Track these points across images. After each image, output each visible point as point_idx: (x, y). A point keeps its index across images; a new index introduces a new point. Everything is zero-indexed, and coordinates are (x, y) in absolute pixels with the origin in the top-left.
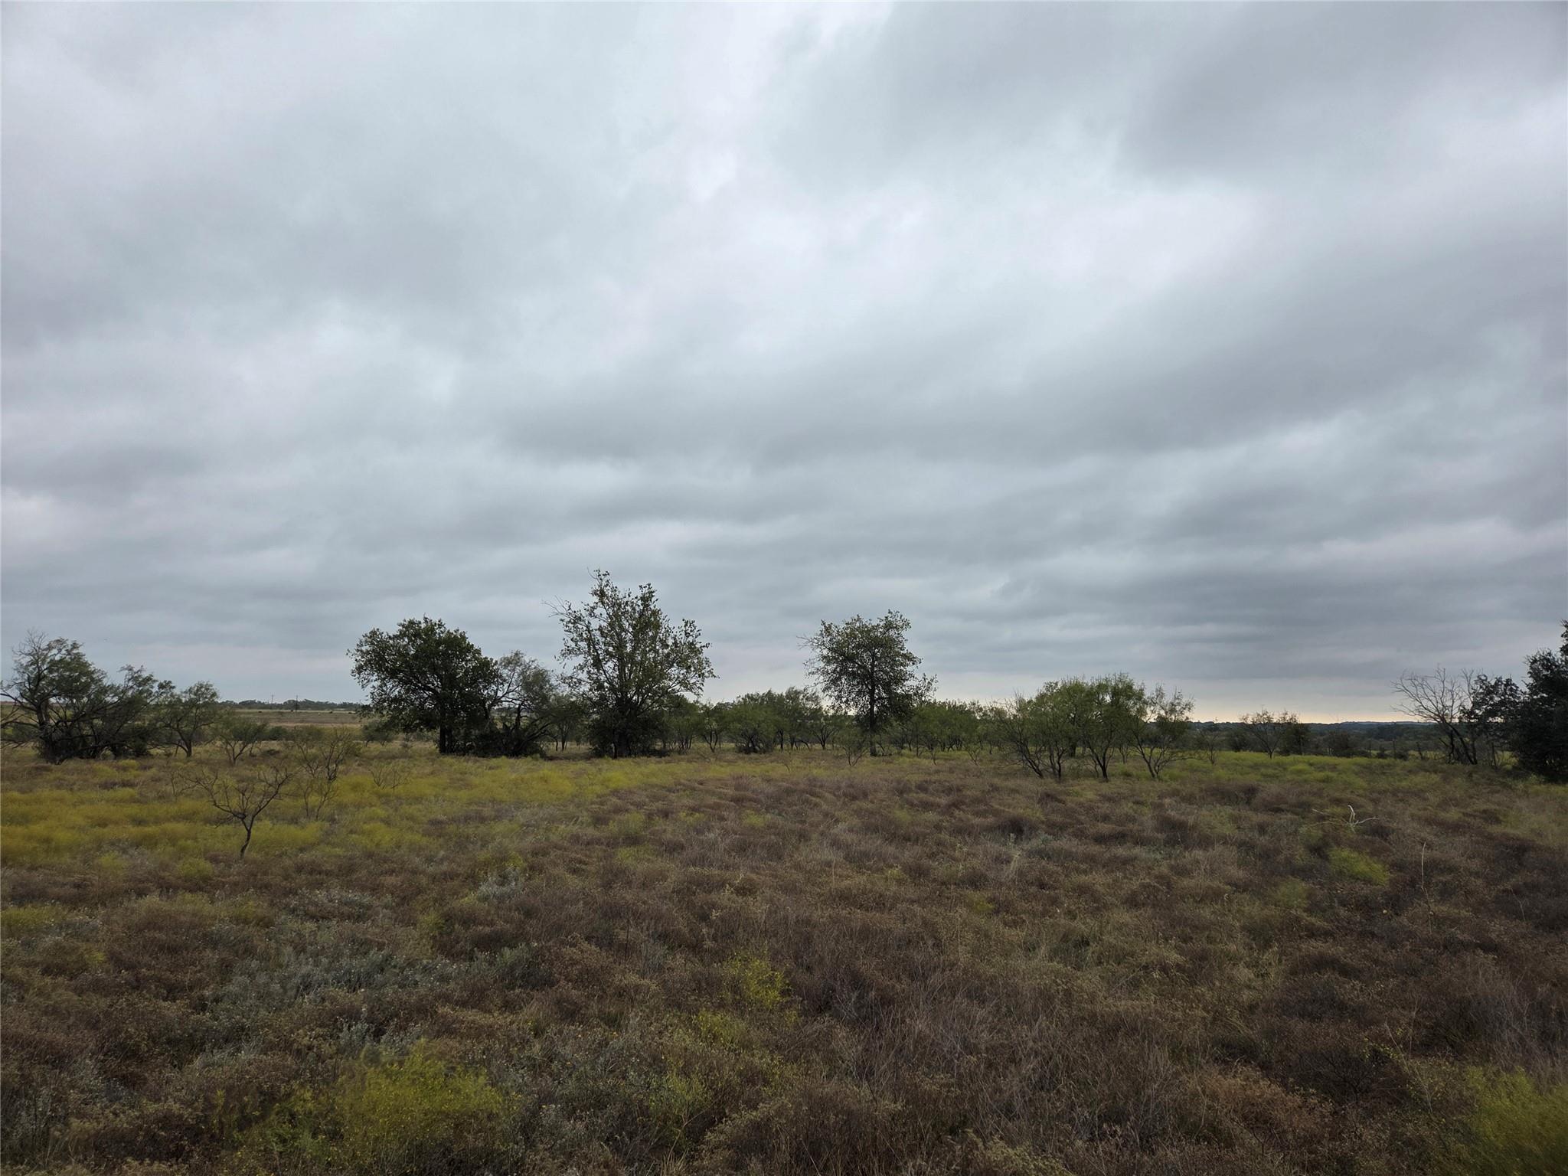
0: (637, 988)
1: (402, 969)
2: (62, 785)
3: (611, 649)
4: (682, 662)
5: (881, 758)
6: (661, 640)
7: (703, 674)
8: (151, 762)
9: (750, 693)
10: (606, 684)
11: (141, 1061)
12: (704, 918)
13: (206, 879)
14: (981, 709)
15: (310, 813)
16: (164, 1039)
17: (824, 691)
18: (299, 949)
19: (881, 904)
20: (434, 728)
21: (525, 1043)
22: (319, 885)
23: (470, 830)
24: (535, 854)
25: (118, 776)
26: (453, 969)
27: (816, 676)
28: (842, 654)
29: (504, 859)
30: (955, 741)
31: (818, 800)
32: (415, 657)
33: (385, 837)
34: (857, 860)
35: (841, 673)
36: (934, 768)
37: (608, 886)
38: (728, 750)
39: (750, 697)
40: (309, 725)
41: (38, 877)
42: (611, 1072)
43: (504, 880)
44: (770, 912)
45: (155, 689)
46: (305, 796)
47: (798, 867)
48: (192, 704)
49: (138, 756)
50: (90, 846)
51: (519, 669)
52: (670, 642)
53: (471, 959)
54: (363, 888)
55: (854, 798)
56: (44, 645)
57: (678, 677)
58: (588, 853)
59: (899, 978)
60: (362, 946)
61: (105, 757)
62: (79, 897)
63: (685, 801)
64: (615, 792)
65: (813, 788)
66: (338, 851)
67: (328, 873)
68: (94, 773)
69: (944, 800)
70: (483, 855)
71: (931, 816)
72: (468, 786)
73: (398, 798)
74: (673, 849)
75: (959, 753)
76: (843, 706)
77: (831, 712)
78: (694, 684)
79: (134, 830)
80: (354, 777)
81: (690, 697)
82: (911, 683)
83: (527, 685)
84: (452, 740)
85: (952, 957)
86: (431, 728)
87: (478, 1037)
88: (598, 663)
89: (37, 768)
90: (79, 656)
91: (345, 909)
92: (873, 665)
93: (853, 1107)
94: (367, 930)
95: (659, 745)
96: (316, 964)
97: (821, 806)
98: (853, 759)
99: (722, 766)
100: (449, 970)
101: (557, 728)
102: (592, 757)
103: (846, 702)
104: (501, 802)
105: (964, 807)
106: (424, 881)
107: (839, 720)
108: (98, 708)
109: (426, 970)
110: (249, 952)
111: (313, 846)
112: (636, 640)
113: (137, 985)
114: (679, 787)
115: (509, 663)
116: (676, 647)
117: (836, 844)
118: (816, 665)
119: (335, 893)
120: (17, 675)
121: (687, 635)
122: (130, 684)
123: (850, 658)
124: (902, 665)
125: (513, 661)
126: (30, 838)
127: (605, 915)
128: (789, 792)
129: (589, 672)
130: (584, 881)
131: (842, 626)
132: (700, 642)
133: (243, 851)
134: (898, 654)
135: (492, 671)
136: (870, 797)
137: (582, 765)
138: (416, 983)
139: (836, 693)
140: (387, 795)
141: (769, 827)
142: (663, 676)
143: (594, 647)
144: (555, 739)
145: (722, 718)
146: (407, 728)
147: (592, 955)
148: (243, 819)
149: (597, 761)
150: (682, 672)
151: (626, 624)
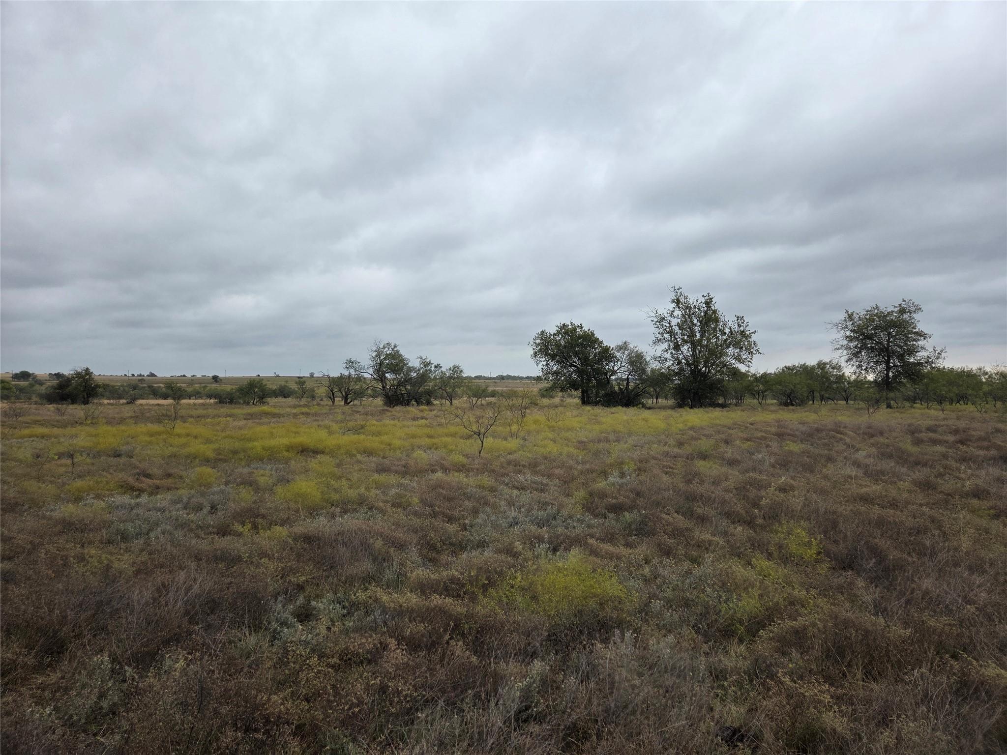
0: (710, 543)
1: (566, 519)
2: (394, 418)
3: (686, 337)
4: (737, 345)
5: (896, 410)
6: (720, 330)
7: (752, 352)
8: (434, 407)
9: (787, 365)
10: (683, 361)
11: (438, 552)
12: (756, 505)
13: (463, 466)
14: (987, 373)
15: (513, 435)
16: (448, 542)
17: (847, 361)
18: (511, 504)
19: (894, 504)
20: (578, 389)
21: (639, 566)
22: (520, 472)
23: (601, 446)
24: (641, 461)
25: (420, 414)
26: (595, 521)
27: (841, 351)
28: (863, 334)
29: (622, 463)
30: (962, 398)
31: (842, 436)
32: (565, 347)
33: (552, 449)
34: (875, 476)
35: (861, 349)
36: (943, 416)
37: (689, 482)
38: (772, 404)
39: (788, 368)
40: (510, 389)
41: (387, 462)
42: (694, 588)
43: (622, 475)
44: (805, 505)
45: (433, 369)
46: (510, 425)
47: (826, 477)
48: (450, 378)
49: (427, 405)
50: (409, 448)
51: (626, 353)
52: (727, 331)
53: (605, 518)
54: (543, 475)
55: (872, 436)
56: (382, 347)
57: (734, 354)
58: (674, 462)
59: (909, 554)
60: (544, 505)
61: (413, 405)
62: (406, 471)
63: (740, 434)
64: (692, 428)
65: (838, 429)
66: (529, 455)
67: (524, 466)
68: (408, 412)
69: (951, 438)
70: (609, 461)
71: (939, 448)
72: (599, 423)
73: (559, 428)
74: (732, 463)
75: (966, 406)
76: (863, 372)
77: (853, 377)
78: (746, 359)
79: (428, 441)
80: (535, 416)
81: (743, 368)
82: (922, 354)
83: (632, 363)
84: (589, 397)
85: (955, 543)
86: (576, 389)
87: (611, 559)
88: (677, 347)
89: (383, 410)
90: (398, 351)
91: (534, 486)
92: (888, 341)
93: (870, 629)
94: (546, 497)
95: (721, 401)
96: (520, 512)
97: (845, 440)
98: (871, 410)
99: (767, 415)
100: (593, 522)
101: (652, 390)
102: (675, 407)
103: (865, 369)
104: (619, 432)
105: (969, 443)
106: (576, 473)
107: (859, 384)
108: (408, 380)
109: (579, 521)
110: (486, 503)
111: (515, 452)
112: (703, 332)
113: (434, 515)
114: (735, 427)
115: (621, 349)
116: (732, 334)
117: (857, 464)
118: (841, 343)
119: (528, 476)
120: (371, 363)
121: (739, 326)
122: (422, 366)
123: (870, 337)
124: (914, 340)
125: (623, 347)
126: (382, 443)
127: (687, 498)
128: (818, 430)
129: (671, 353)
130: (673, 479)
131: (863, 313)
132: (749, 330)
133: (480, 453)
134: (911, 332)
135: (610, 354)
136: (886, 435)
137: (670, 412)
138: (574, 527)
139: (857, 363)
140: (553, 427)
141: (803, 452)
142: (723, 354)
143: (674, 337)
144: (652, 396)
145: (767, 382)
146: (563, 389)
147: (680, 521)
148: (479, 435)
149: (680, 410)
150: (736, 351)
151: (695, 321)
